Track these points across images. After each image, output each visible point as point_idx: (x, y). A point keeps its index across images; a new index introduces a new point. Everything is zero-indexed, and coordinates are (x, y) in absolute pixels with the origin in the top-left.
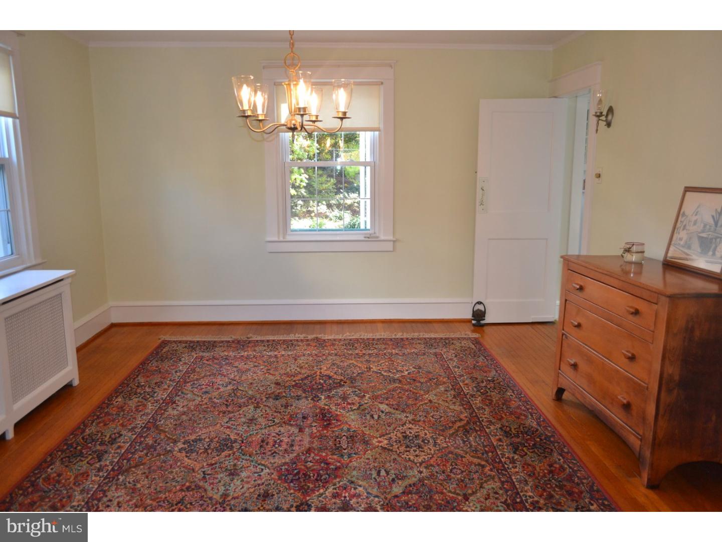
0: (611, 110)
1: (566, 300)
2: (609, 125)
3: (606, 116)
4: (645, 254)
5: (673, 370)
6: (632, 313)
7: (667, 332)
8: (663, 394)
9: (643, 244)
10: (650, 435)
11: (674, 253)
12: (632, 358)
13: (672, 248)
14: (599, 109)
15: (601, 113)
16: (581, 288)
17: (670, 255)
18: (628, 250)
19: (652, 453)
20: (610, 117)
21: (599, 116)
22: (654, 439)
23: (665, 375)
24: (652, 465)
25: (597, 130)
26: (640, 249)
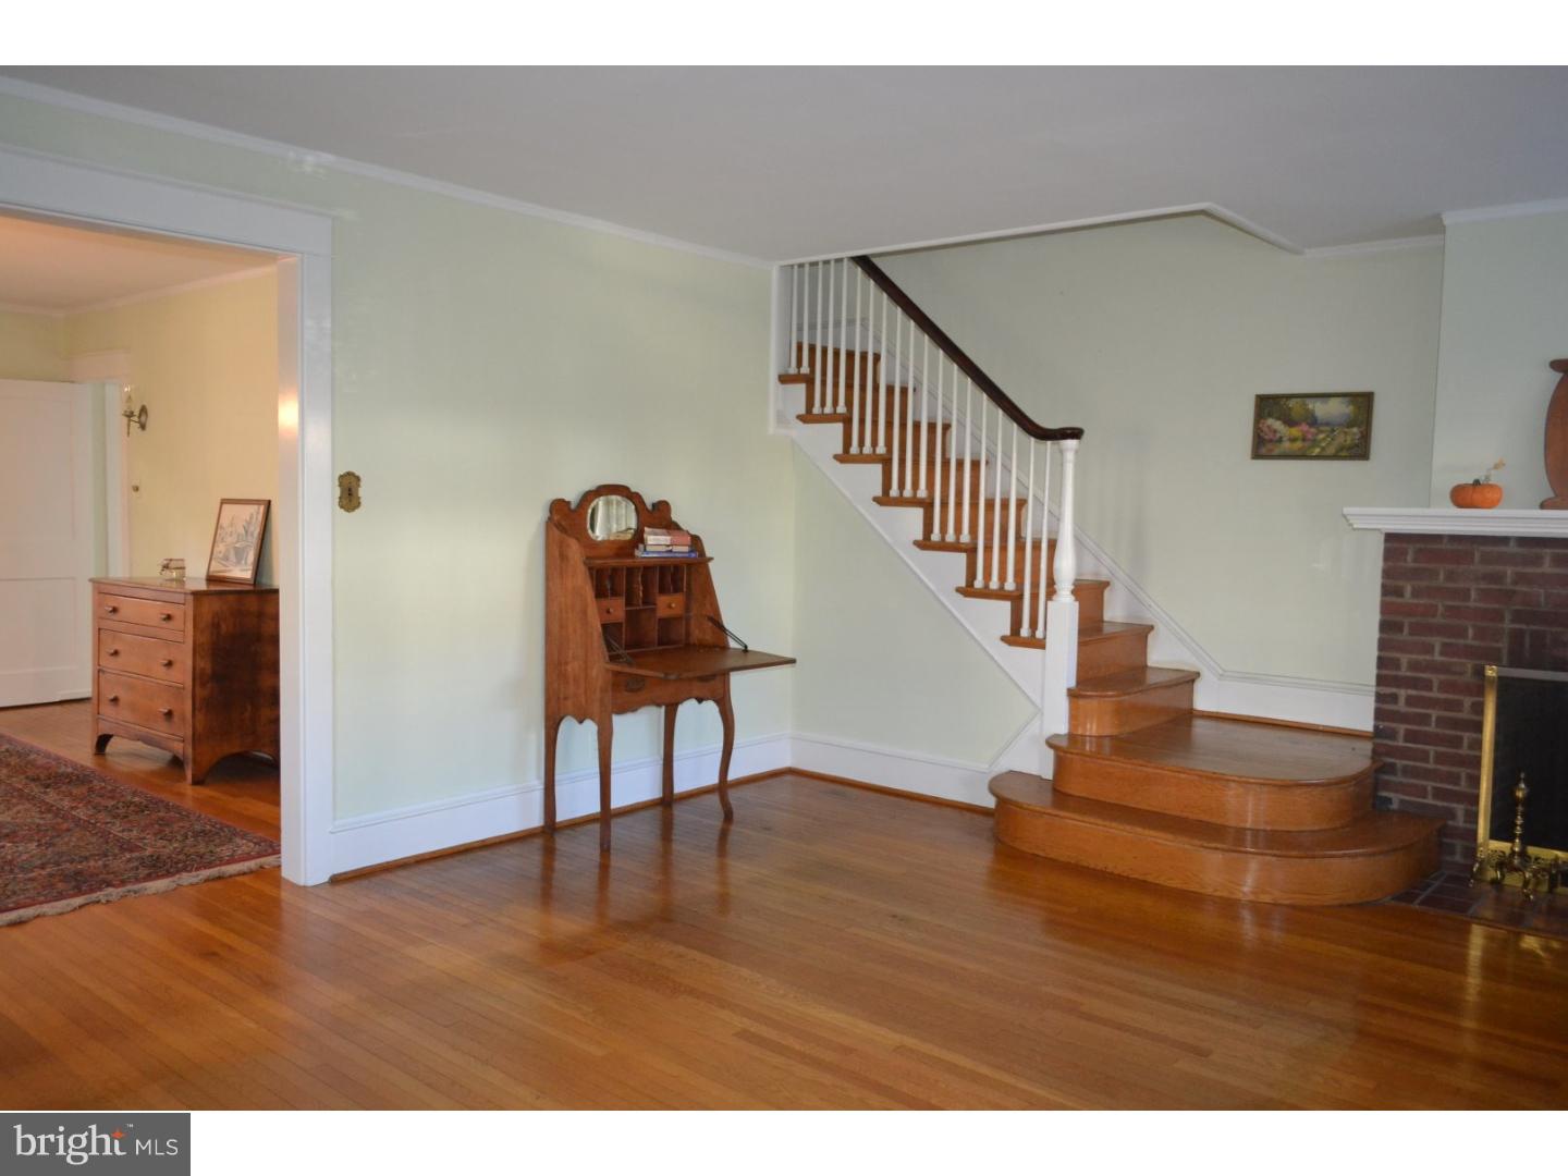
0: (143, 410)
1: (99, 629)
2: (143, 427)
3: (139, 417)
4: (187, 570)
5: (206, 665)
6: (164, 619)
7: (195, 627)
8: (198, 689)
9: (182, 560)
10: (189, 732)
11: (217, 568)
12: (169, 664)
13: (213, 562)
14: (129, 408)
15: (132, 413)
16: (115, 610)
17: (211, 569)
18: (166, 567)
19: (194, 748)
20: (143, 418)
21: (130, 415)
22: (194, 735)
23: (198, 671)
24: (194, 761)
25: (128, 433)
26: (179, 564)
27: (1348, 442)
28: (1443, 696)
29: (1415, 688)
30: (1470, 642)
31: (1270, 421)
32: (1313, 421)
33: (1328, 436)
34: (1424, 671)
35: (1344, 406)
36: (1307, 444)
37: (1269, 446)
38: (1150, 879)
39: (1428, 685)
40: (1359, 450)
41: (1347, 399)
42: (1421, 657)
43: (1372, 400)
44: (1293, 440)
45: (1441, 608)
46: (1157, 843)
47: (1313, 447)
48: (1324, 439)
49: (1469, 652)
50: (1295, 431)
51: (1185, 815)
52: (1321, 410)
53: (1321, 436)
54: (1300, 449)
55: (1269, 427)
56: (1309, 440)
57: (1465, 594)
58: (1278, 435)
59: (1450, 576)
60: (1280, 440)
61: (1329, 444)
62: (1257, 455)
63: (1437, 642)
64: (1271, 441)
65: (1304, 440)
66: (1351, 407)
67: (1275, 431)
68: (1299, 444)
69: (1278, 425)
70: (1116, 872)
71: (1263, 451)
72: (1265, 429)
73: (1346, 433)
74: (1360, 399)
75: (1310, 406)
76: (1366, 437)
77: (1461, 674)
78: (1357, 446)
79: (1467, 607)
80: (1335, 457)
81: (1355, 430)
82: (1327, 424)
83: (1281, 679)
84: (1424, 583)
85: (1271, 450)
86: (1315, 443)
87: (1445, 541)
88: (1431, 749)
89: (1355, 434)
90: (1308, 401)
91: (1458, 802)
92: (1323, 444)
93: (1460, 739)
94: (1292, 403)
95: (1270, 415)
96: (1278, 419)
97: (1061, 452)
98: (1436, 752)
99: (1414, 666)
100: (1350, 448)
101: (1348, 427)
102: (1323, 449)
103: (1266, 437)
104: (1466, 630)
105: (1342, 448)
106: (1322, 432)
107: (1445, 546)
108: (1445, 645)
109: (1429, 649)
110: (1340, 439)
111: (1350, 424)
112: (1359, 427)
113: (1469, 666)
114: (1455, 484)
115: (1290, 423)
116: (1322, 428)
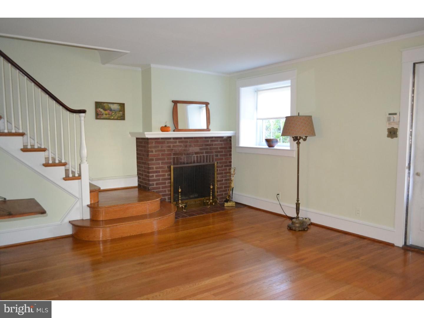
27: (120, 116)
28: (162, 174)
29: (157, 173)
30: (166, 161)
31: (100, 109)
32: (111, 110)
33: (115, 114)
34: (158, 169)
35: (118, 106)
36: (110, 116)
37: (100, 116)
38: (143, 233)
39: (159, 172)
40: (123, 118)
41: (118, 105)
42: (158, 166)
43: (124, 105)
44: (106, 114)
45: (160, 154)
46: (144, 223)
47: (111, 116)
48: (114, 115)
49: (166, 163)
50: (106, 112)
51: (138, 215)
52: (113, 107)
53: (113, 114)
54: (108, 117)
55: (100, 111)
56: (110, 115)
57: (164, 150)
58: (102, 113)
59: (161, 148)
60: (103, 114)
61: (115, 116)
62: (97, 118)
63: (160, 162)
64: (100, 114)
65: (109, 115)
66: (120, 107)
67: (101, 112)
68: (108, 116)
69: (102, 110)
70: (134, 235)
71: (98, 117)
72: (98, 111)
73: (119, 113)
74: (122, 105)
75: (110, 106)
76: (124, 114)
77: (165, 168)
78: (122, 116)
79: (165, 154)
80: (117, 119)
81: (121, 112)
82: (114, 111)
83: (109, 178)
84: (157, 149)
85: (101, 117)
86: (112, 115)
87: (160, 139)
88: (161, 186)
89: (121, 114)
90: (109, 104)
91: (166, 196)
92: (114, 116)
93: (166, 182)
94: (105, 104)
95: (99, 107)
96: (102, 108)
97: (80, 117)
98: (162, 186)
99: (157, 168)
100: (120, 117)
101: (119, 112)
102: (114, 117)
103: (99, 113)
104: (165, 158)
105: (118, 117)
106: (113, 113)
107: (160, 140)
108: (162, 162)
109: (159, 164)
110: (118, 115)
111: (120, 111)
112: (122, 111)
113: (166, 166)
114: (161, 126)
115: (105, 110)
116: (113, 112)
